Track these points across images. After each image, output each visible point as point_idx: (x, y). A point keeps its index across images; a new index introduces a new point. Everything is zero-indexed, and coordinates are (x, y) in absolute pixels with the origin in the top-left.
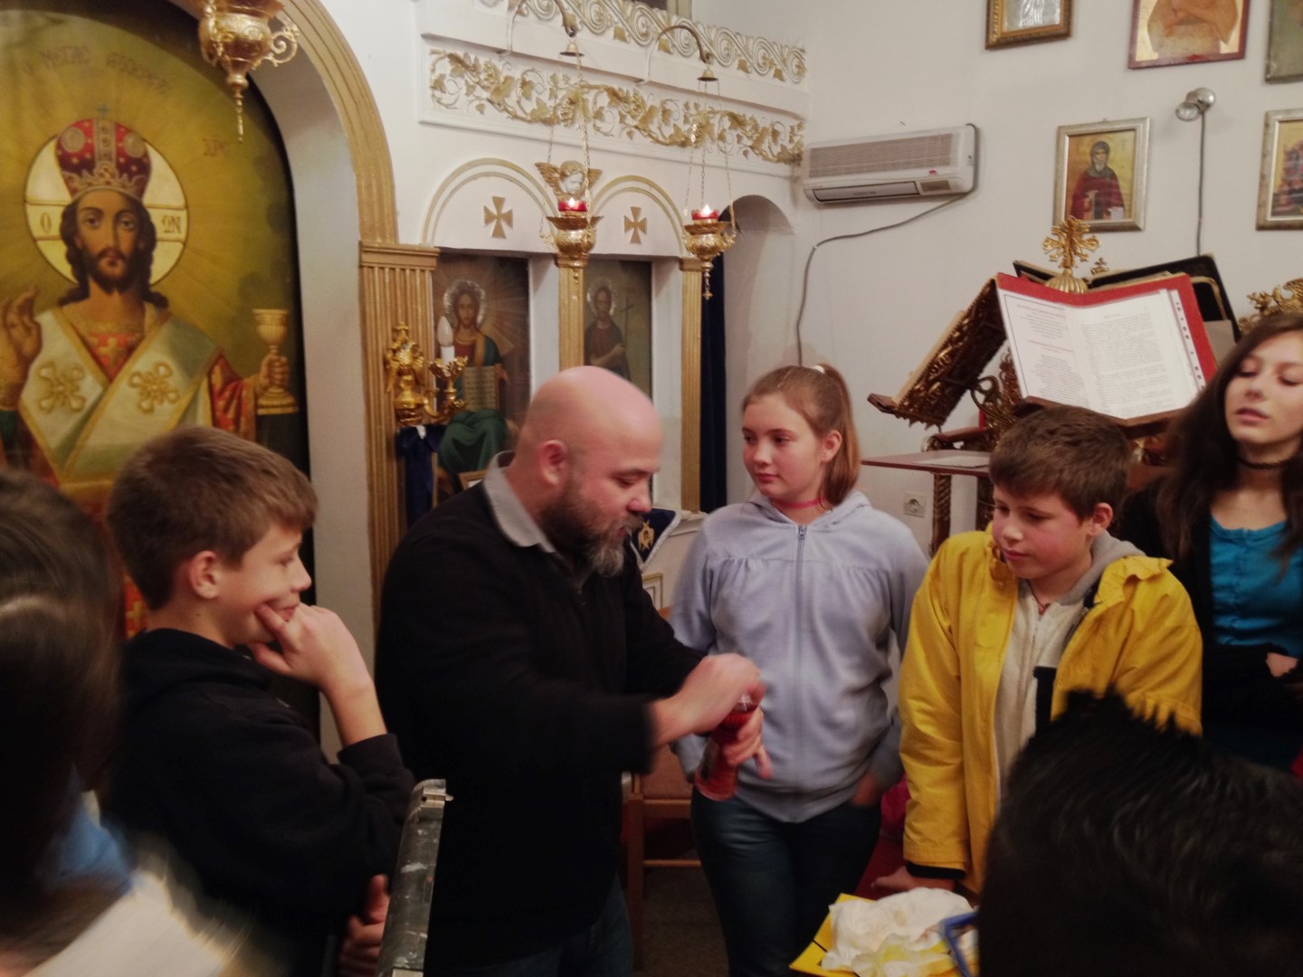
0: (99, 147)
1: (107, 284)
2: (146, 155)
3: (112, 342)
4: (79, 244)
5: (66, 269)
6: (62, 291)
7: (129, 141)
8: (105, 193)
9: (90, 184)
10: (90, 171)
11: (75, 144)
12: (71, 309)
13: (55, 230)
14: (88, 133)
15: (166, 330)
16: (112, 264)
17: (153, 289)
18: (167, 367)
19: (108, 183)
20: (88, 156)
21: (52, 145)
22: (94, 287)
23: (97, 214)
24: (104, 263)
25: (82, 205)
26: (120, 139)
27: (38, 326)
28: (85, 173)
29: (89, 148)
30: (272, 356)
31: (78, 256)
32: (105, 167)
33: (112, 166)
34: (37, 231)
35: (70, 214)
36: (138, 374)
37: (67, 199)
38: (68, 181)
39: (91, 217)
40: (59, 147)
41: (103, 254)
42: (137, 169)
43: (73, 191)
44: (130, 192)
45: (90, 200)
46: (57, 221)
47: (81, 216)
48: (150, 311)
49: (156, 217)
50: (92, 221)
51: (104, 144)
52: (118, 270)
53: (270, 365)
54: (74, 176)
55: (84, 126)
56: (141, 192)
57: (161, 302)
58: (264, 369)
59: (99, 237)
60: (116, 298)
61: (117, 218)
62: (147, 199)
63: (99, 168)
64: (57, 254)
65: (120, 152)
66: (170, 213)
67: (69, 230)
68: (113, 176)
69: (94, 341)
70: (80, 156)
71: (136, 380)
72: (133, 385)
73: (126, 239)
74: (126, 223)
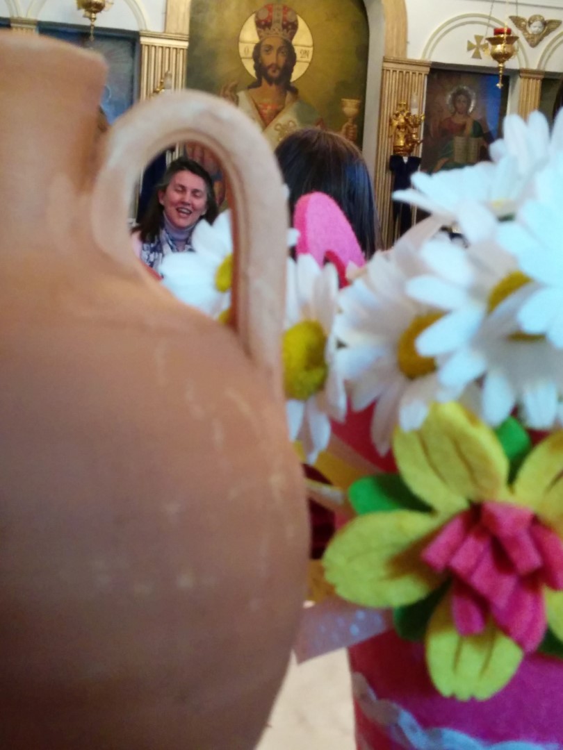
0: (275, 17)
1: (270, 81)
2: (297, 21)
3: (269, 108)
4: (260, 62)
5: (252, 72)
6: (250, 83)
7: (289, 14)
8: (275, 39)
9: (268, 34)
10: (270, 29)
11: (264, 15)
12: (252, 90)
13: (250, 55)
14: (270, 10)
15: (295, 105)
16: (274, 71)
17: (292, 85)
18: (293, 122)
19: (277, 34)
20: (269, 21)
21: (253, 16)
22: (264, 82)
23: (270, 48)
24: (270, 72)
25: (264, 44)
26: (285, 13)
27: (237, 97)
28: (267, 29)
29: (270, 17)
30: (349, 123)
31: (259, 67)
32: (277, 27)
33: (280, 26)
34: (242, 53)
35: (258, 48)
36: (280, 125)
37: (257, 40)
38: (259, 33)
39: (267, 49)
40: (257, 17)
41: (270, 67)
42: (292, 27)
43: (260, 37)
44: (287, 38)
45: (267, 42)
46: (251, 50)
47: (263, 48)
48: (289, 95)
49: (297, 50)
50: (267, 51)
51: (277, 16)
52: (276, 74)
53: (347, 128)
54: (262, 30)
55: (269, 8)
56: (292, 38)
57: (294, 91)
58: (344, 130)
59: (269, 59)
60: (274, 87)
61: (279, 50)
62: (294, 41)
63: (273, 27)
64: (250, 66)
65: (284, 19)
66: (304, 48)
67: (257, 56)
68: (279, 30)
69: (261, 106)
70: (266, 21)
71: (278, 127)
72: (276, 129)
73: (282, 60)
74: (283, 53)
